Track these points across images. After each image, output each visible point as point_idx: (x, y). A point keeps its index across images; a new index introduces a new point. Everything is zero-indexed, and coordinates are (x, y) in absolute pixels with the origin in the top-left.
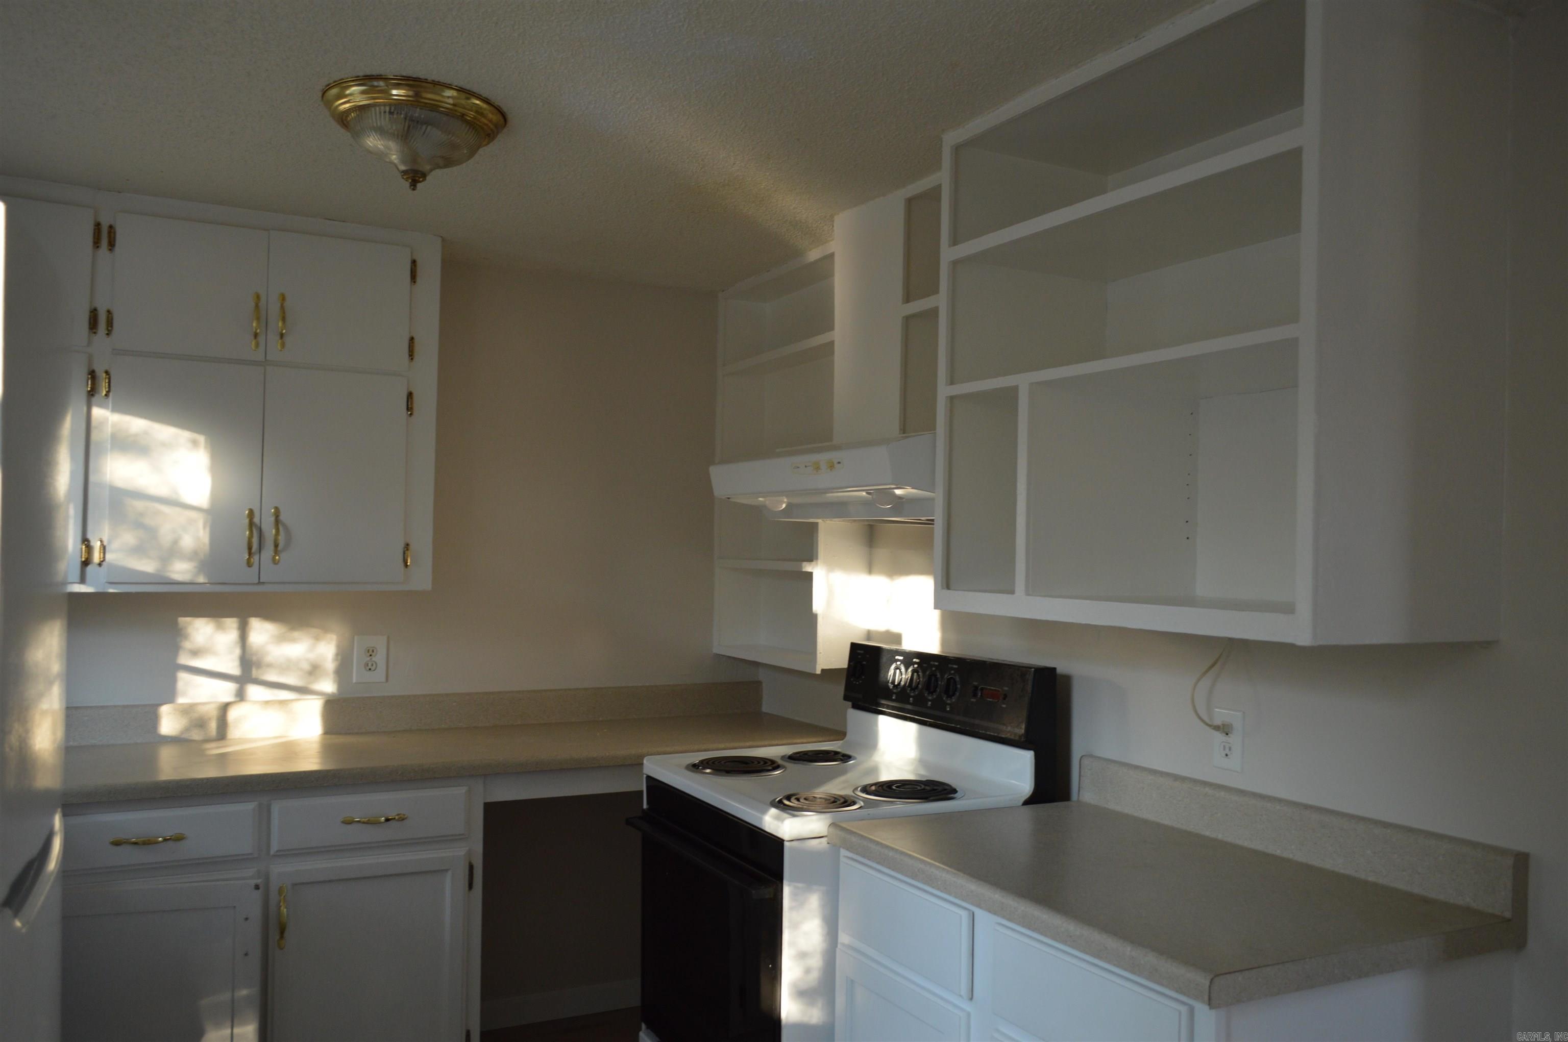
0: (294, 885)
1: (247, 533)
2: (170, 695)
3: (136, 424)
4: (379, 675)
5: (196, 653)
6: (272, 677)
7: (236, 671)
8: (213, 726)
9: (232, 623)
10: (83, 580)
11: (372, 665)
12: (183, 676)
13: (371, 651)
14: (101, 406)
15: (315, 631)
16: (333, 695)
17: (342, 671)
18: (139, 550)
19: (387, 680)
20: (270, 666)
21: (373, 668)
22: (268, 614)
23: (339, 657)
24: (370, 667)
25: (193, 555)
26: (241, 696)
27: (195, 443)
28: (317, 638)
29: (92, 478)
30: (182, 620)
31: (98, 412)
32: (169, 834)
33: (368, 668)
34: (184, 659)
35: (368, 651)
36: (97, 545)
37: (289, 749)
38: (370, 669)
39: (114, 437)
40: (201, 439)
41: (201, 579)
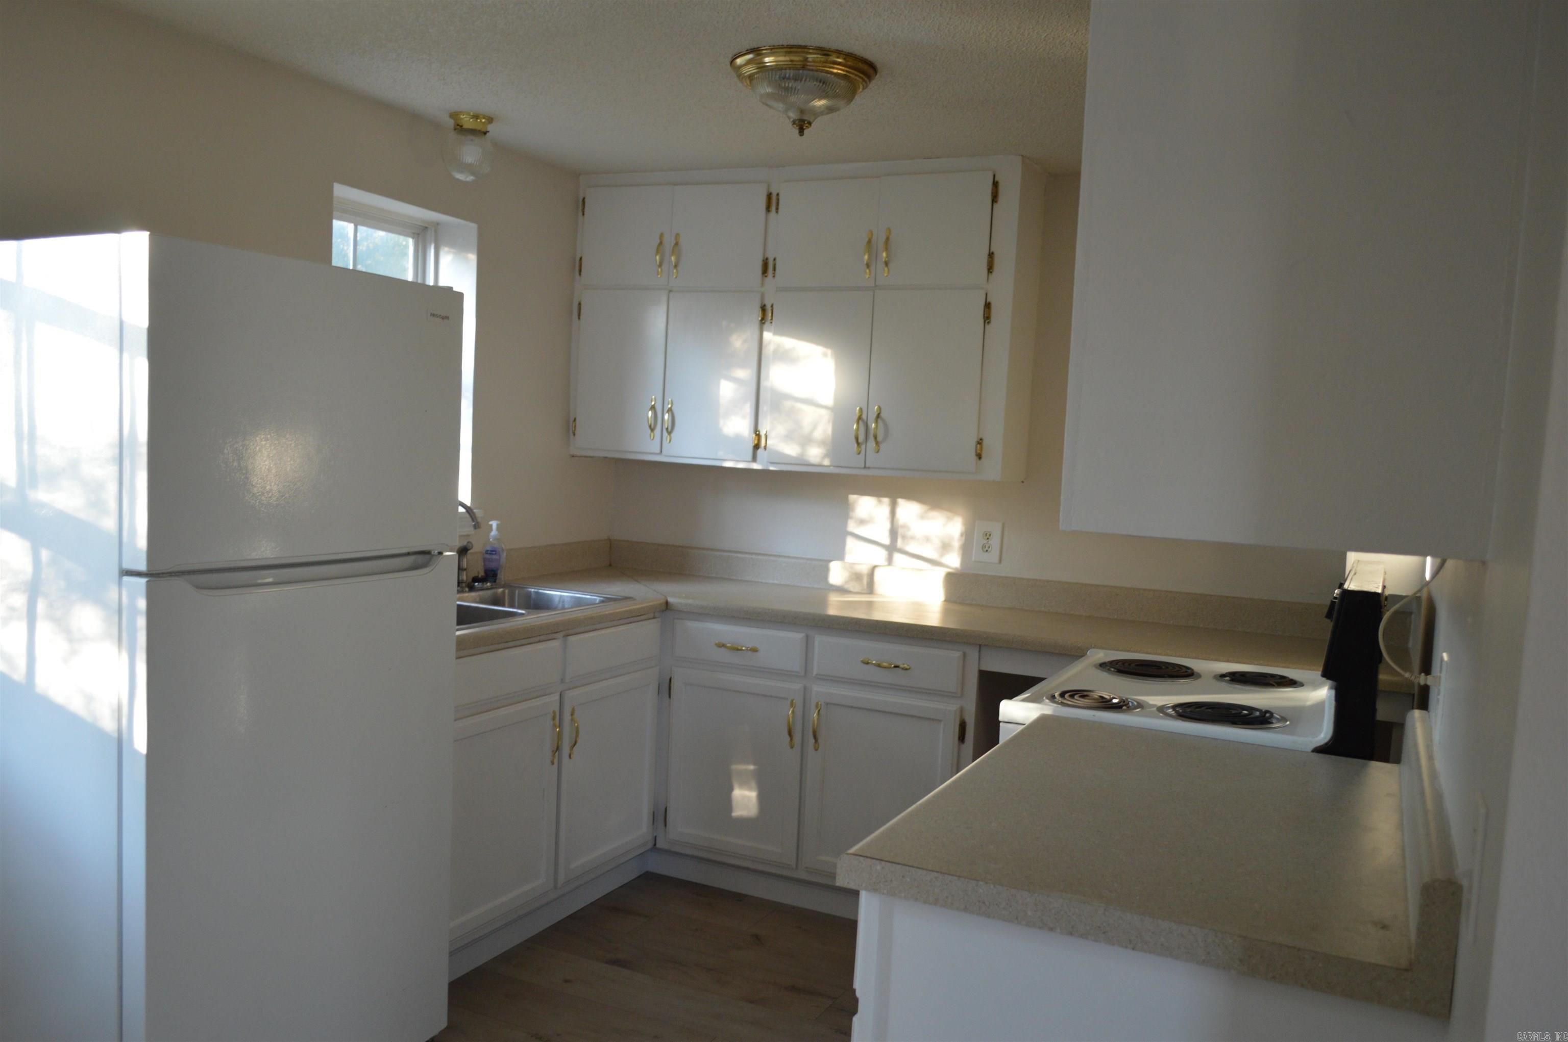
0: (827, 704)
1: (855, 427)
2: (840, 555)
3: (787, 342)
4: (994, 556)
5: (862, 522)
6: (911, 548)
7: (886, 541)
8: (865, 581)
9: (886, 500)
10: (754, 459)
11: (989, 547)
12: (850, 542)
13: (988, 535)
14: (769, 331)
15: (949, 514)
16: (956, 569)
17: (966, 549)
18: (789, 437)
19: (1000, 561)
20: (913, 538)
21: (989, 550)
22: (910, 496)
23: (964, 538)
24: (987, 548)
25: (822, 443)
26: (890, 560)
27: (825, 355)
28: (949, 519)
29: (764, 383)
30: (852, 497)
31: (767, 335)
32: (750, 646)
33: (985, 550)
34: (852, 527)
35: (986, 535)
36: (763, 433)
37: (918, 607)
38: (987, 551)
39: (776, 352)
40: (829, 352)
41: (826, 462)
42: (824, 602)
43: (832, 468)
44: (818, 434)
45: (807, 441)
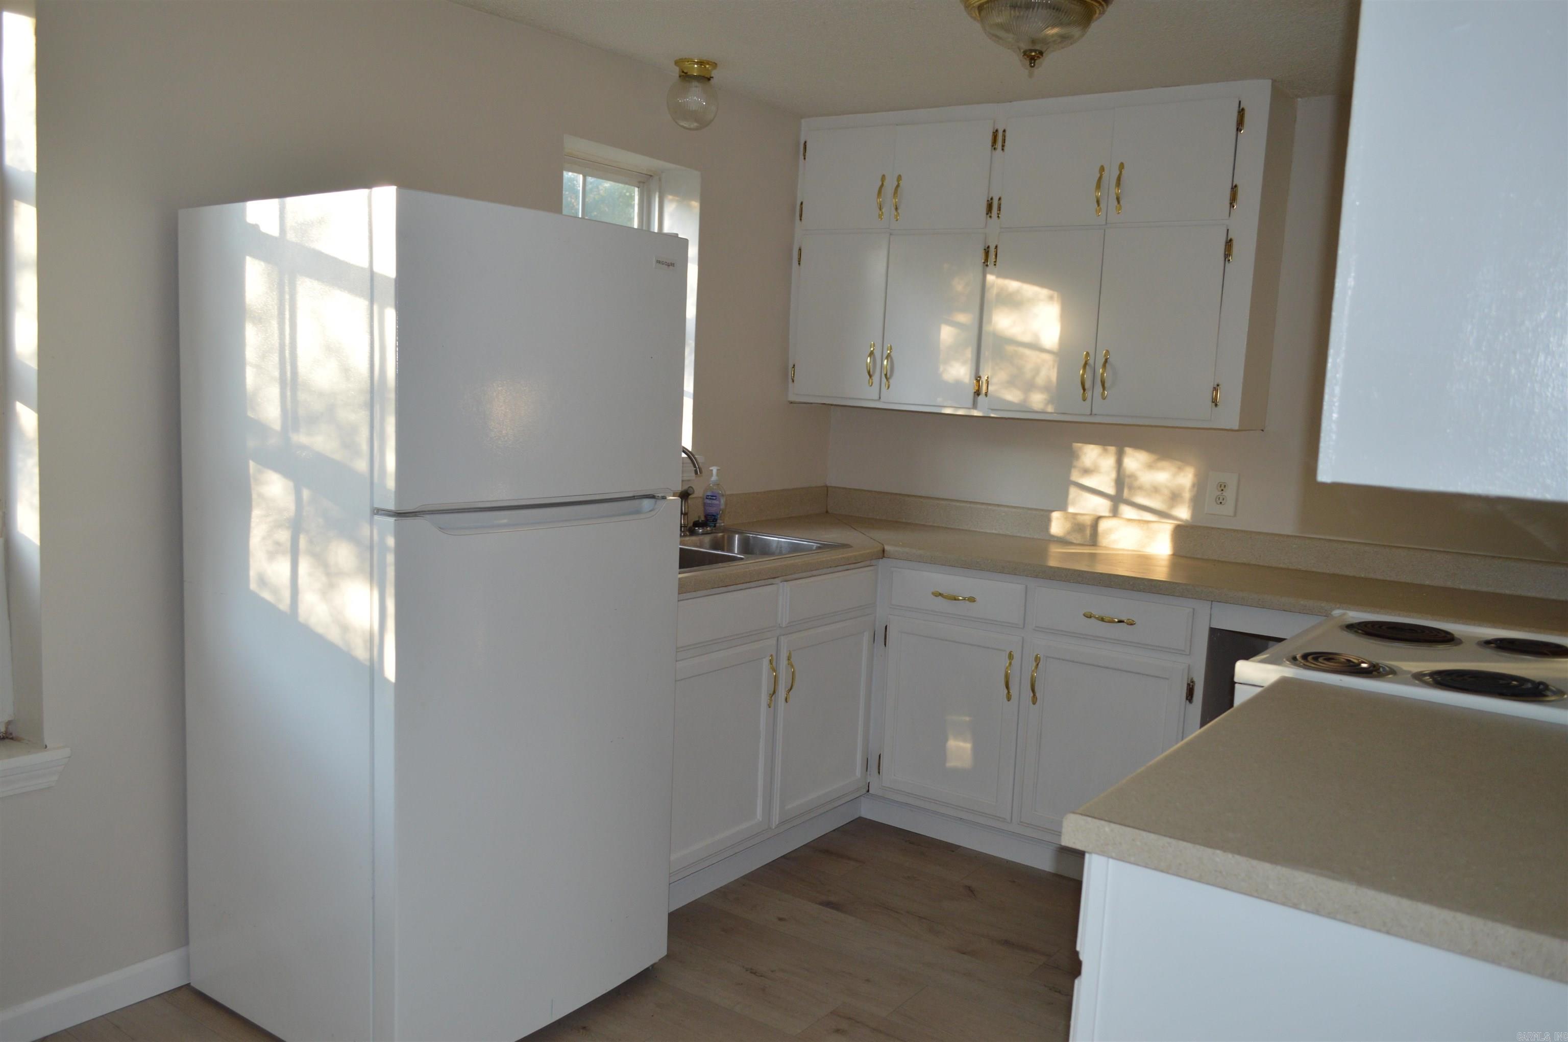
1: (1081, 372)
2: (1062, 506)
3: (1013, 285)
4: (1228, 509)
5: (1086, 471)
6: (1140, 500)
7: (1111, 491)
8: (1088, 532)
9: (1112, 449)
10: (975, 406)
11: (1223, 499)
12: (1073, 492)
13: (1223, 486)
14: (992, 273)
15: (1179, 463)
16: (1187, 521)
17: (1197, 502)
18: (1011, 383)
19: (1235, 515)
20: (1140, 488)
21: (1223, 502)
22: (1138, 445)
23: (1196, 489)
24: (1221, 501)
25: (1046, 389)
26: (1115, 513)
27: (1051, 298)
28: (1180, 469)
29: (986, 328)
30: (1077, 445)
31: (990, 278)
33: (1219, 502)
34: (1075, 476)
35: (1221, 486)
36: (984, 378)
37: (1144, 560)
38: (1221, 503)
39: (998, 295)
40: (1055, 294)
41: (1050, 409)
42: (1043, 553)
43: (1055, 414)
44: (1040, 380)
45: (1030, 387)
